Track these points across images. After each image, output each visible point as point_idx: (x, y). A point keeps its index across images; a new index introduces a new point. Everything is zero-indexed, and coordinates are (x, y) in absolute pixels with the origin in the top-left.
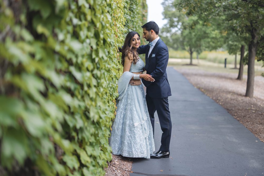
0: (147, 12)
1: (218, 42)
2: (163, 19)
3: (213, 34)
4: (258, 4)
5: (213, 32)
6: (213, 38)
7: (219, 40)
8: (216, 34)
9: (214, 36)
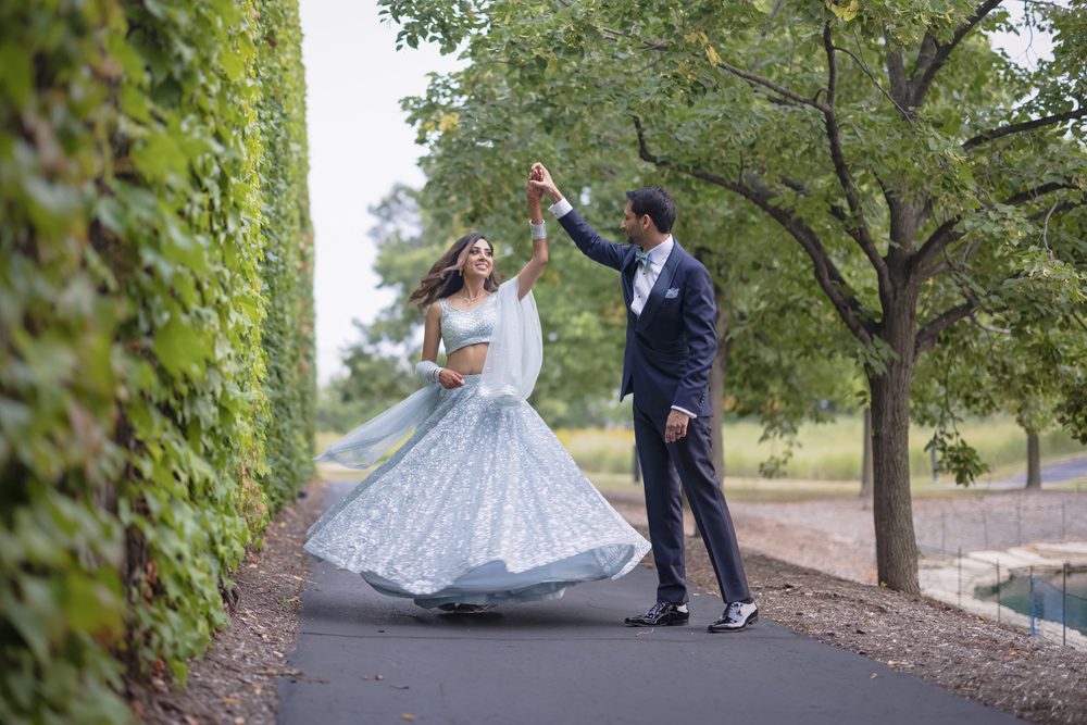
0: (310, 243)
1: (595, 356)
2: (379, 287)
3: (576, 326)
4: (691, 169)
5: (575, 320)
6: (576, 341)
7: (598, 350)
8: (585, 327)
9: (579, 332)
